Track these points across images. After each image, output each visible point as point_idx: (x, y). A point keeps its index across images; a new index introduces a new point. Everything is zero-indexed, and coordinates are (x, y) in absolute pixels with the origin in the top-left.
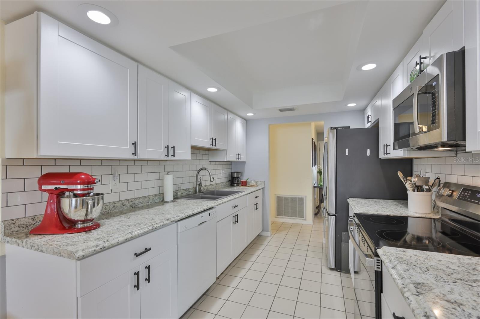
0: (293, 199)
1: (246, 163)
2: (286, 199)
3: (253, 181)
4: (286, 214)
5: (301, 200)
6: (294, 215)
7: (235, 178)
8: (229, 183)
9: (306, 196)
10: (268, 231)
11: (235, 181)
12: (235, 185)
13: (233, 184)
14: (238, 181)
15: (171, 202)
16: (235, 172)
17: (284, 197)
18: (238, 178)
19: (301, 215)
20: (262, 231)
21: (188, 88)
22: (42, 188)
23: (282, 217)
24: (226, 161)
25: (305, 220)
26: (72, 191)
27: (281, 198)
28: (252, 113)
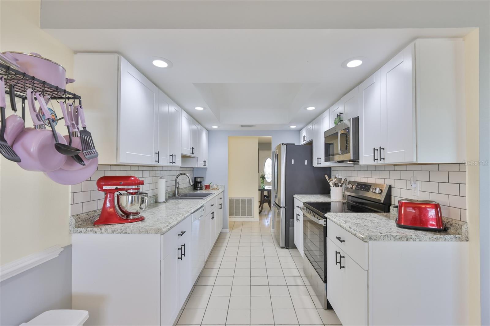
0: (243, 201)
1: (208, 169)
2: (238, 201)
3: (215, 185)
4: (237, 214)
5: (250, 201)
6: (244, 214)
7: (199, 182)
8: (192, 187)
9: (254, 198)
10: (227, 228)
11: (198, 185)
12: (199, 189)
13: (196, 188)
14: (201, 185)
15: (164, 202)
16: (198, 177)
17: (241, 199)
18: (201, 182)
19: (250, 214)
20: (223, 229)
21: (179, 105)
22: (104, 188)
23: (234, 217)
24: (197, 167)
25: (253, 217)
26: (127, 190)
27: (233, 200)
28: (217, 126)
